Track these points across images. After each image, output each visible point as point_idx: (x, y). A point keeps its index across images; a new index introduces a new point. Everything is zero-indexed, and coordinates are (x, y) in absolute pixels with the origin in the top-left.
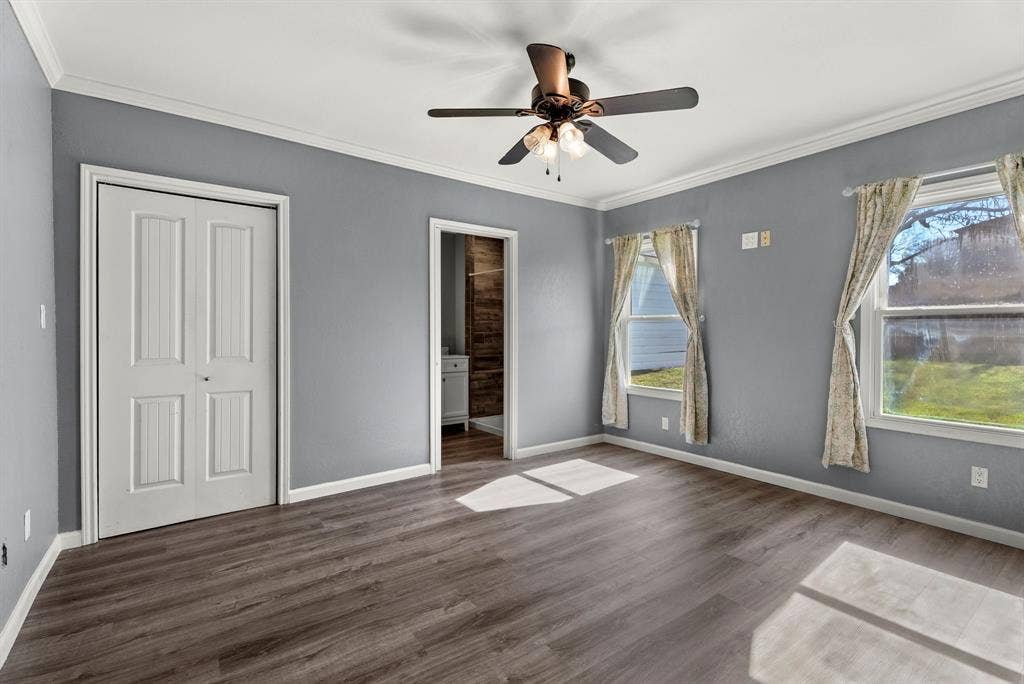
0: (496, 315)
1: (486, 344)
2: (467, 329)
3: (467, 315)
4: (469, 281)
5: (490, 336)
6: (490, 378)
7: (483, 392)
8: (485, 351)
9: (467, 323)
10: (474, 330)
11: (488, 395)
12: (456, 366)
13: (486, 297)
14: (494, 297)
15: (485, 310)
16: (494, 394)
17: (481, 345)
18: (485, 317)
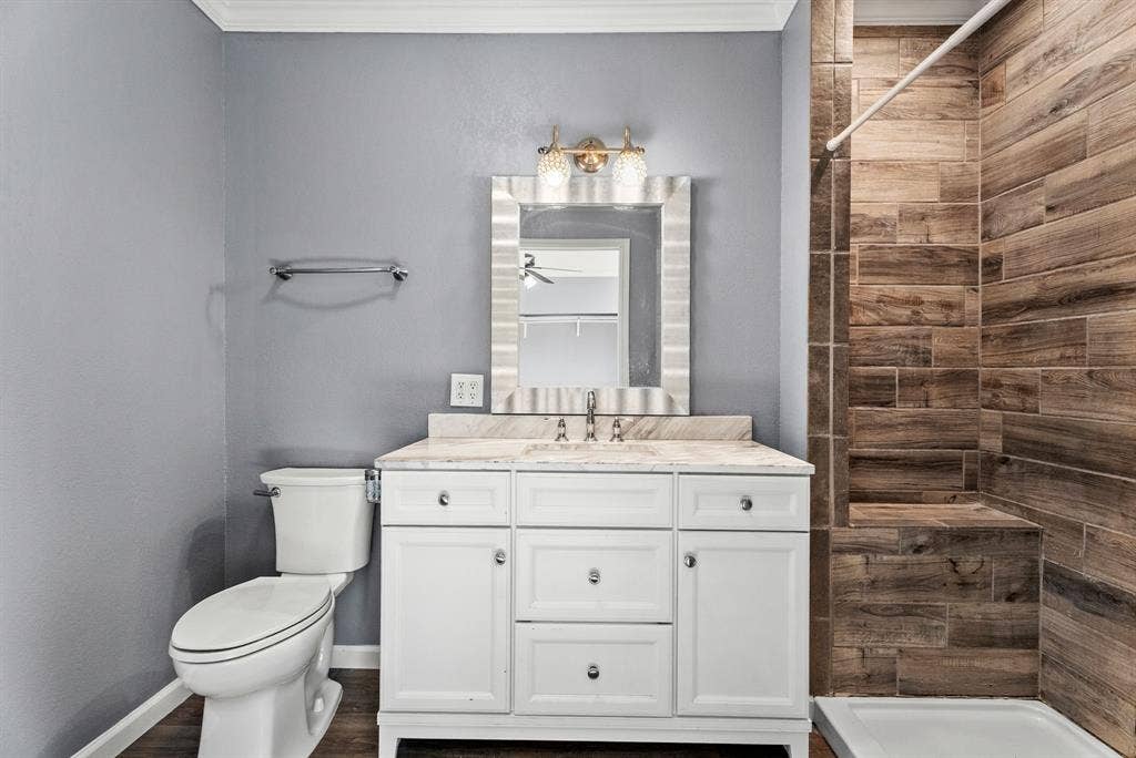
0: (948, 306)
1: (902, 411)
2: (817, 357)
3: (817, 299)
4: (827, 171)
5: (922, 381)
6: (918, 549)
7: (885, 598)
8: (900, 435)
9: (816, 332)
10: (847, 360)
11: (908, 611)
12: (749, 505)
13: (902, 241)
14: (939, 240)
15: (902, 290)
16: (939, 614)
17: (881, 415)
18: (904, 313)
